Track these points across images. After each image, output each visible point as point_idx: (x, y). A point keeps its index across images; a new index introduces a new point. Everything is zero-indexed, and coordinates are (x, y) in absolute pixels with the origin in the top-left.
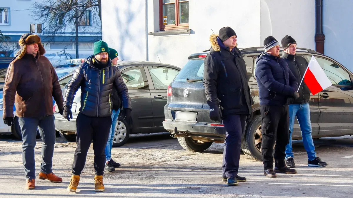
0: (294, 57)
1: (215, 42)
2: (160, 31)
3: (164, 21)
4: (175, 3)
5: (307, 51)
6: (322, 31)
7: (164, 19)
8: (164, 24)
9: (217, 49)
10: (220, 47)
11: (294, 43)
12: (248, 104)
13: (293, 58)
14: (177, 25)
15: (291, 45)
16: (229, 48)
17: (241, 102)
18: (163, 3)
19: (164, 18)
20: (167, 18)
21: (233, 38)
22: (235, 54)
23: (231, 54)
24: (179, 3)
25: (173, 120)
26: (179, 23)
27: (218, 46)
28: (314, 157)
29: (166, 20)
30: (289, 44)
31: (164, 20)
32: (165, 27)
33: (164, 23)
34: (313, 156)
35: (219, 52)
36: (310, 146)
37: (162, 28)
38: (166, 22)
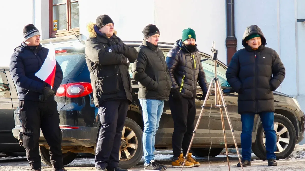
1: (91, 29)
2: (50, 38)
3: (55, 26)
4: (66, 4)
6: (234, 34)
8: (54, 30)
10: (97, 33)
14: (69, 30)
18: (54, 4)
19: (54, 23)
20: (57, 23)
21: (110, 25)
24: (70, 3)
26: (71, 28)
27: (95, 33)
29: (57, 24)
32: (56, 36)
33: (54, 28)
37: (52, 34)
38: (57, 28)
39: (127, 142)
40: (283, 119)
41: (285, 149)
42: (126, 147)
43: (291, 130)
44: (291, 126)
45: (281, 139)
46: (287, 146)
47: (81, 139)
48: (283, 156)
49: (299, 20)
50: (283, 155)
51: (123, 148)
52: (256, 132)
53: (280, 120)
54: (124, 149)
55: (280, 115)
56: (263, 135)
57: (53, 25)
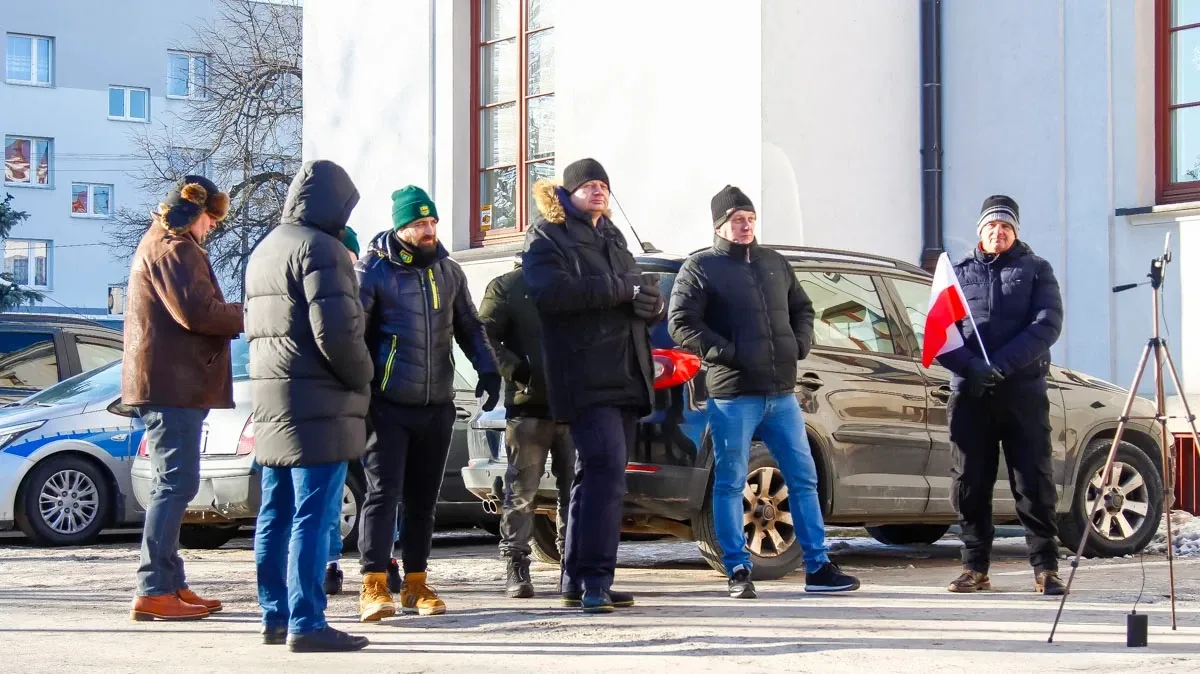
0: (748, 250)
1: (549, 196)
2: (472, 247)
3: (484, 220)
4: (514, 166)
5: (893, 265)
6: (940, 244)
7: (483, 214)
8: (482, 229)
9: (556, 217)
10: (566, 210)
11: (747, 206)
12: (646, 377)
13: (745, 253)
15: (736, 214)
16: (591, 218)
17: (627, 368)
18: (482, 166)
19: (483, 212)
20: (490, 212)
22: (608, 234)
23: (596, 236)
24: (527, 164)
25: (492, 458)
27: (561, 208)
28: (820, 563)
29: (490, 215)
30: (729, 211)
31: (483, 216)
32: (484, 243)
33: (483, 224)
34: (818, 559)
35: (562, 226)
36: (809, 529)
37: (476, 238)
38: (490, 223)
39: (775, 508)
40: (1135, 454)
41: (1136, 529)
42: (774, 522)
43: (1153, 482)
44: (1153, 473)
45: (1128, 505)
46: (1141, 522)
47: (665, 500)
48: (1134, 547)
49: (1120, 212)
50: (1133, 545)
51: (765, 523)
52: (1074, 486)
53: (1127, 457)
54: (768, 525)
55: (1128, 444)
56: (1087, 494)
57: (480, 218)
